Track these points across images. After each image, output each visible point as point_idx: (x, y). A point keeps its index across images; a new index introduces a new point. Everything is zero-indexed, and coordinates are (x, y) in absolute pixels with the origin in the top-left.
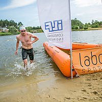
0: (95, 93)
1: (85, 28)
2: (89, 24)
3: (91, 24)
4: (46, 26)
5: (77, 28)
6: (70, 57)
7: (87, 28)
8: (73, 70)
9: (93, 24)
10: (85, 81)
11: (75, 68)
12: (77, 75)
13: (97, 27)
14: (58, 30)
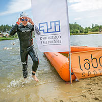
1: (85, 32)
2: (89, 28)
3: (91, 28)
5: (77, 32)
6: (69, 60)
7: (87, 32)
8: (72, 74)
9: (93, 28)
11: (74, 71)
12: (77, 80)
13: (97, 31)
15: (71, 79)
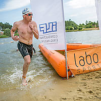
0: (91, 92)
1: (79, 28)
2: (83, 24)
3: (85, 24)
4: (40, 28)
5: (71, 29)
7: (81, 29)
8: (69, 70)
9: (87, 24)
10: (80, 81)
11: (70, 68)
12: (73, 75)
13: (90, 27)
14: (53, 31)
15: (68, 75)
